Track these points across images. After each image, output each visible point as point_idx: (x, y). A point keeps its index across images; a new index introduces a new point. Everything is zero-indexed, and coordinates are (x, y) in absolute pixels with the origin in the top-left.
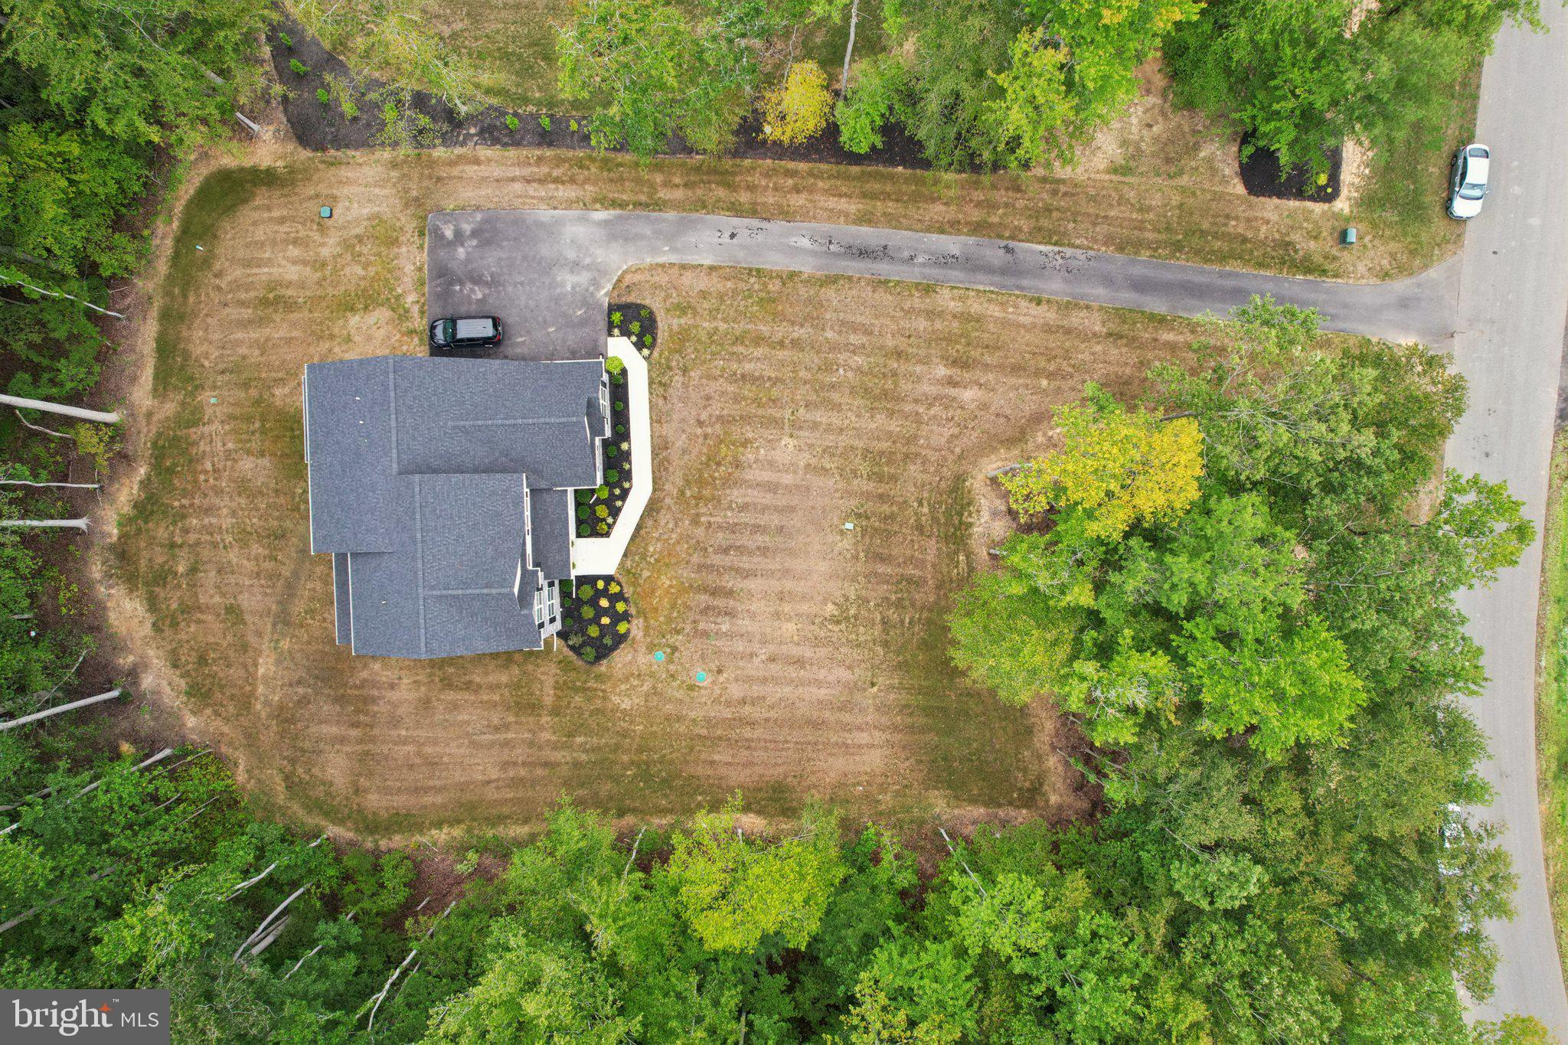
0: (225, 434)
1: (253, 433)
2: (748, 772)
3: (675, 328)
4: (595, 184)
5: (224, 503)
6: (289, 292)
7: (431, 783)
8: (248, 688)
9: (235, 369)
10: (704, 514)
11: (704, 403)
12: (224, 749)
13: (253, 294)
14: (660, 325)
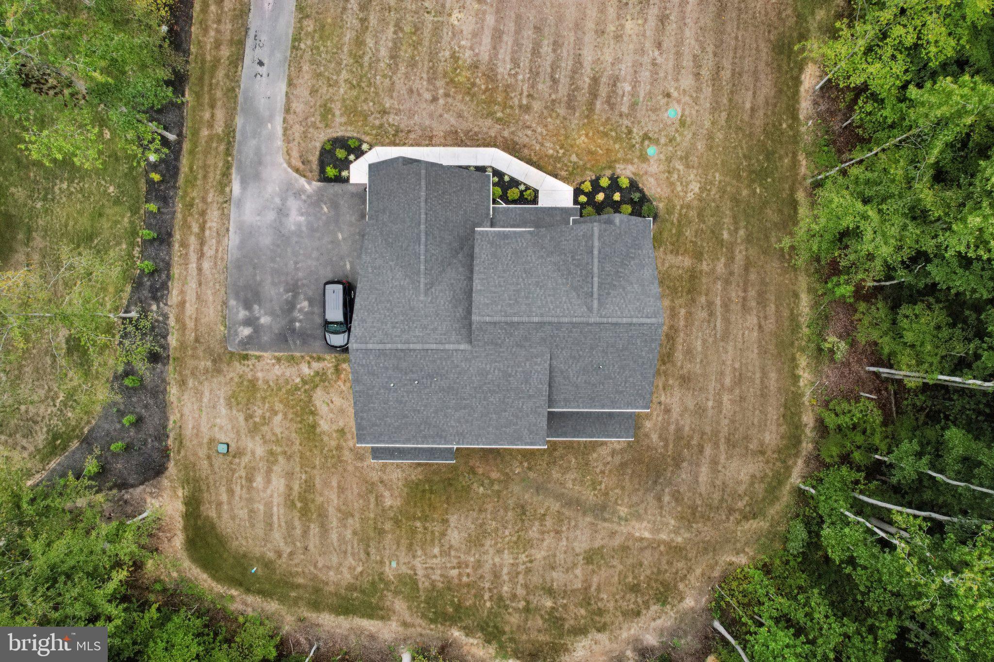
0: (426, 554)
1: (426, 529)
2: (762, 77)
3: (344, 120)
4: (206, 192)
5: (490, 559)
6: (296, 487)
7: (758, 381)
8: (662, 548)
9: (365, 541)
10: (520, 100)
11: (415, 95)
12: (716, 574)
13: (297, 523)
14: (340, 134)
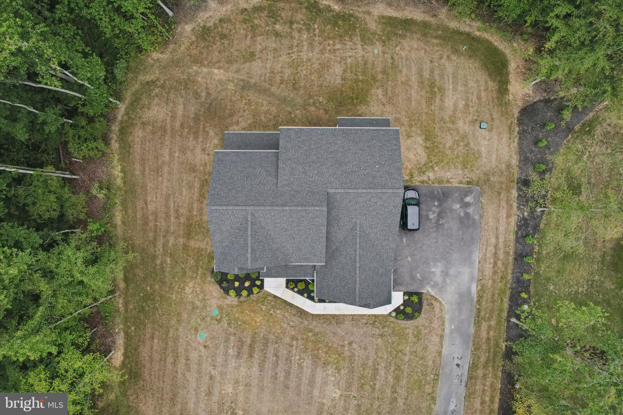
0: (356, 58)
1: (356, 75)
2: (147, 358)
3: (407, 331)
4: (492, 286)
5: (315, 55)
6: (438, 101)
7: (147, 169)
8: (206, 62)
9: (394, 67)
10: (297, 344)
11: (363, 346)
12: (172, 46)
13: (437, 78)
14: (409, 322)
